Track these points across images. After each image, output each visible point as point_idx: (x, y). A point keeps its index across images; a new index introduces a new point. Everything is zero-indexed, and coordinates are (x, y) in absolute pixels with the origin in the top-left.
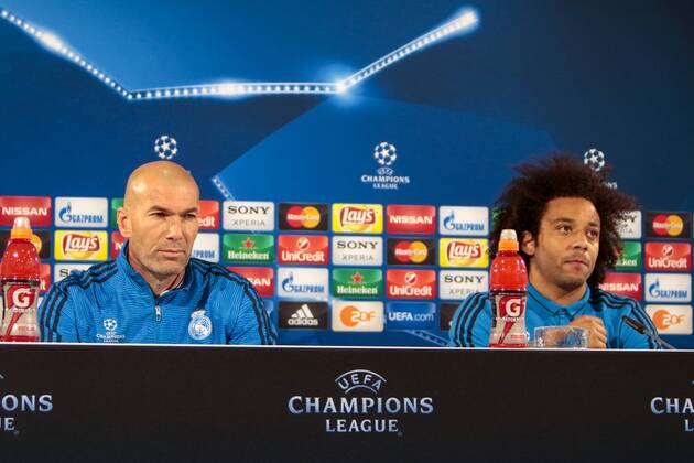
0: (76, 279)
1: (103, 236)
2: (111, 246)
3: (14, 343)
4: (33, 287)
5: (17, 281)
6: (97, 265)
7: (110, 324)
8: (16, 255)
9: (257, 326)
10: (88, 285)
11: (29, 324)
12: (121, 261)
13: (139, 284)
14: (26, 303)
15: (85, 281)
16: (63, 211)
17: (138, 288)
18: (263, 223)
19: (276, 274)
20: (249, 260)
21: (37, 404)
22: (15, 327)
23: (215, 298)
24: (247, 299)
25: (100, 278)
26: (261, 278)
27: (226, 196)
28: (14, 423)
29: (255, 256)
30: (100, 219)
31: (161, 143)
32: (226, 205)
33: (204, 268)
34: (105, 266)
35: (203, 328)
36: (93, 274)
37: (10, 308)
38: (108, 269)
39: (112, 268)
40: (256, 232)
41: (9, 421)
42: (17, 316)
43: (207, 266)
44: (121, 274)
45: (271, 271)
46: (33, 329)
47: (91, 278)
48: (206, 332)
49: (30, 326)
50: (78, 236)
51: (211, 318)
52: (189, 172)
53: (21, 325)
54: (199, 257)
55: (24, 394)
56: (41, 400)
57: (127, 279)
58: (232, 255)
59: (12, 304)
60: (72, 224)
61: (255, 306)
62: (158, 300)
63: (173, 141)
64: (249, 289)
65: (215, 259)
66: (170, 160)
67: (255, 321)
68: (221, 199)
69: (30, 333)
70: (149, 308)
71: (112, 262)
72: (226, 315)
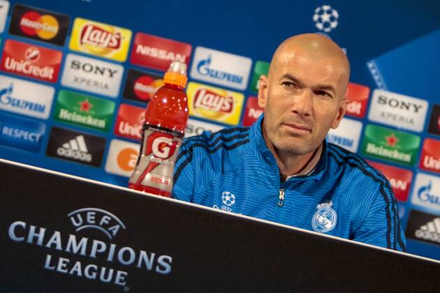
0: (205, 141)
1: (239, 99)
2: (245, 110)
3: (143, 193)
4: (176, 139)
5: (160, 128)
6: (228, 129)
7: (228, 197)
8: (165, 101)
9: (385, 230)
10: (215, 150)
11: (163, 177)
12: (254, 131)
13: (267, 161)
14: (165, 154)
15: (213, 145)
16: (202, 63)
17: (265, 165)
18: (412, 121)
19: (414, 178)
20: (387, 158)
21: (155, 263)
22: (148, 176)
23: (346, 191)
24: (380, 197)
25: (228, 144)
26: (397, 180)
27: (379, 84)
28: (127, 279)
29: (396, 155)
30: (239, 80)
31: (321, 13)
32: (377, 93)
33: (341, 157)
34: (237, 133)
35: (328, 221)
36: (222, 138)
37: (146, 155)
38: (239, 136)
39: (243, 137)
40: (403, 130)
41: (122, 275)
42: (153, 166)
43: (345, 155)
44: (251, 146)
45: (410, 175)
46: (166, 183)
47: (221, 141)
48: (330, 225)
49: (163, 180)
50: (212, 93)
51: (338, 212)
52: (344, 51)
53: (155, 176)
54: (336, 143)
55: (144, 250)
56: (160, 259)
57: (256, 154)
58: (371, 148)
59: (149, 152)
60: (208, 79)
61: (387, 208)
62: (283, 184)
63: (335, 14)
64: (385, 189)
65: (353, 149)
66: (328, 33)
67: (384, 224)
68: (373, 87)
69: (162, 187)
70: (273, 191)
71: (245, 130)
72: (355, 212)
